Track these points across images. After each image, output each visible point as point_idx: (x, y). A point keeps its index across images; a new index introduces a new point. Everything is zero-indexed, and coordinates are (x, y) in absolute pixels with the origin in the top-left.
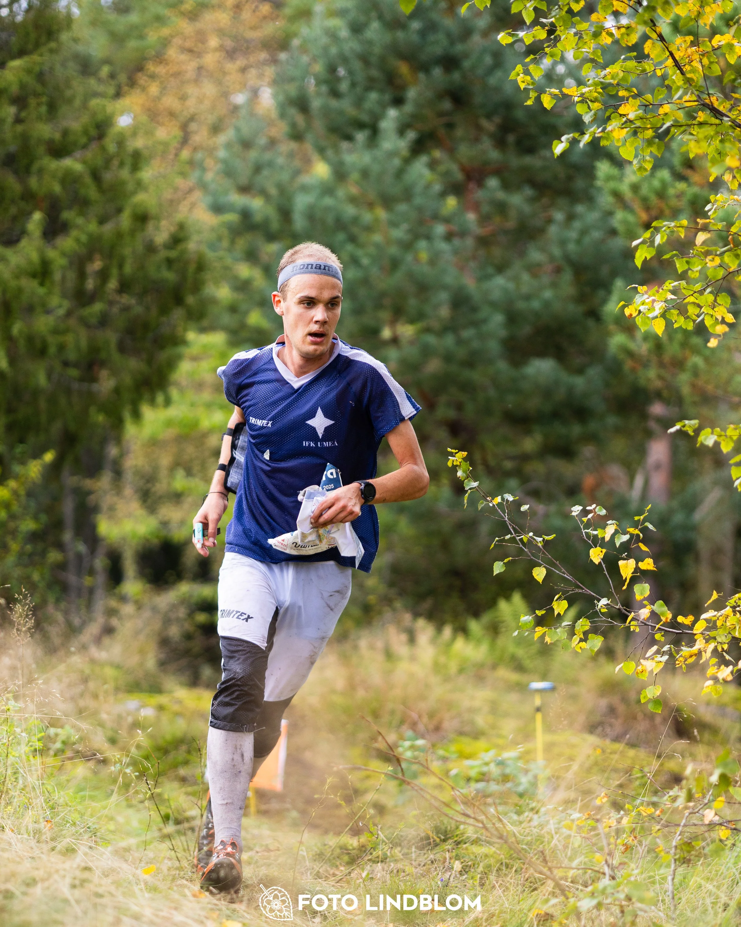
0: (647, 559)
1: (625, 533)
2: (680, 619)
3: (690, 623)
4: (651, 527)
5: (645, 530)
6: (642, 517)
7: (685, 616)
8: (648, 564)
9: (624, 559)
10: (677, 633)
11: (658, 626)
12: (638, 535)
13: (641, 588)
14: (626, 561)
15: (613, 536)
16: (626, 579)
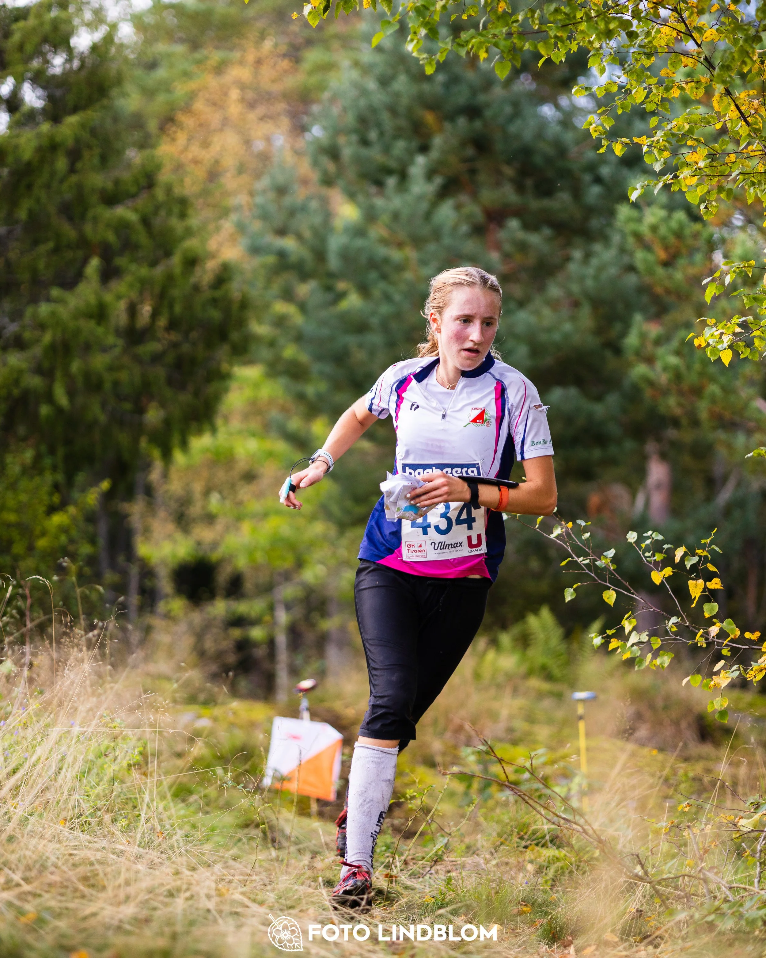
0: (714, 579)
1: (694, 555)
2: (747, 635)
3: (756, 639)
4: (717, 549)
5: (712, 552)
6: (708, 540)
7: (752, 632)
8: (716, 584)
9: (693, 579)
10: (744, 649)
11: (725, 642)
12: (706, 557)
13: (710, 607)
14: (695, 581)
15: (683, 558)
16: (695, 598)
